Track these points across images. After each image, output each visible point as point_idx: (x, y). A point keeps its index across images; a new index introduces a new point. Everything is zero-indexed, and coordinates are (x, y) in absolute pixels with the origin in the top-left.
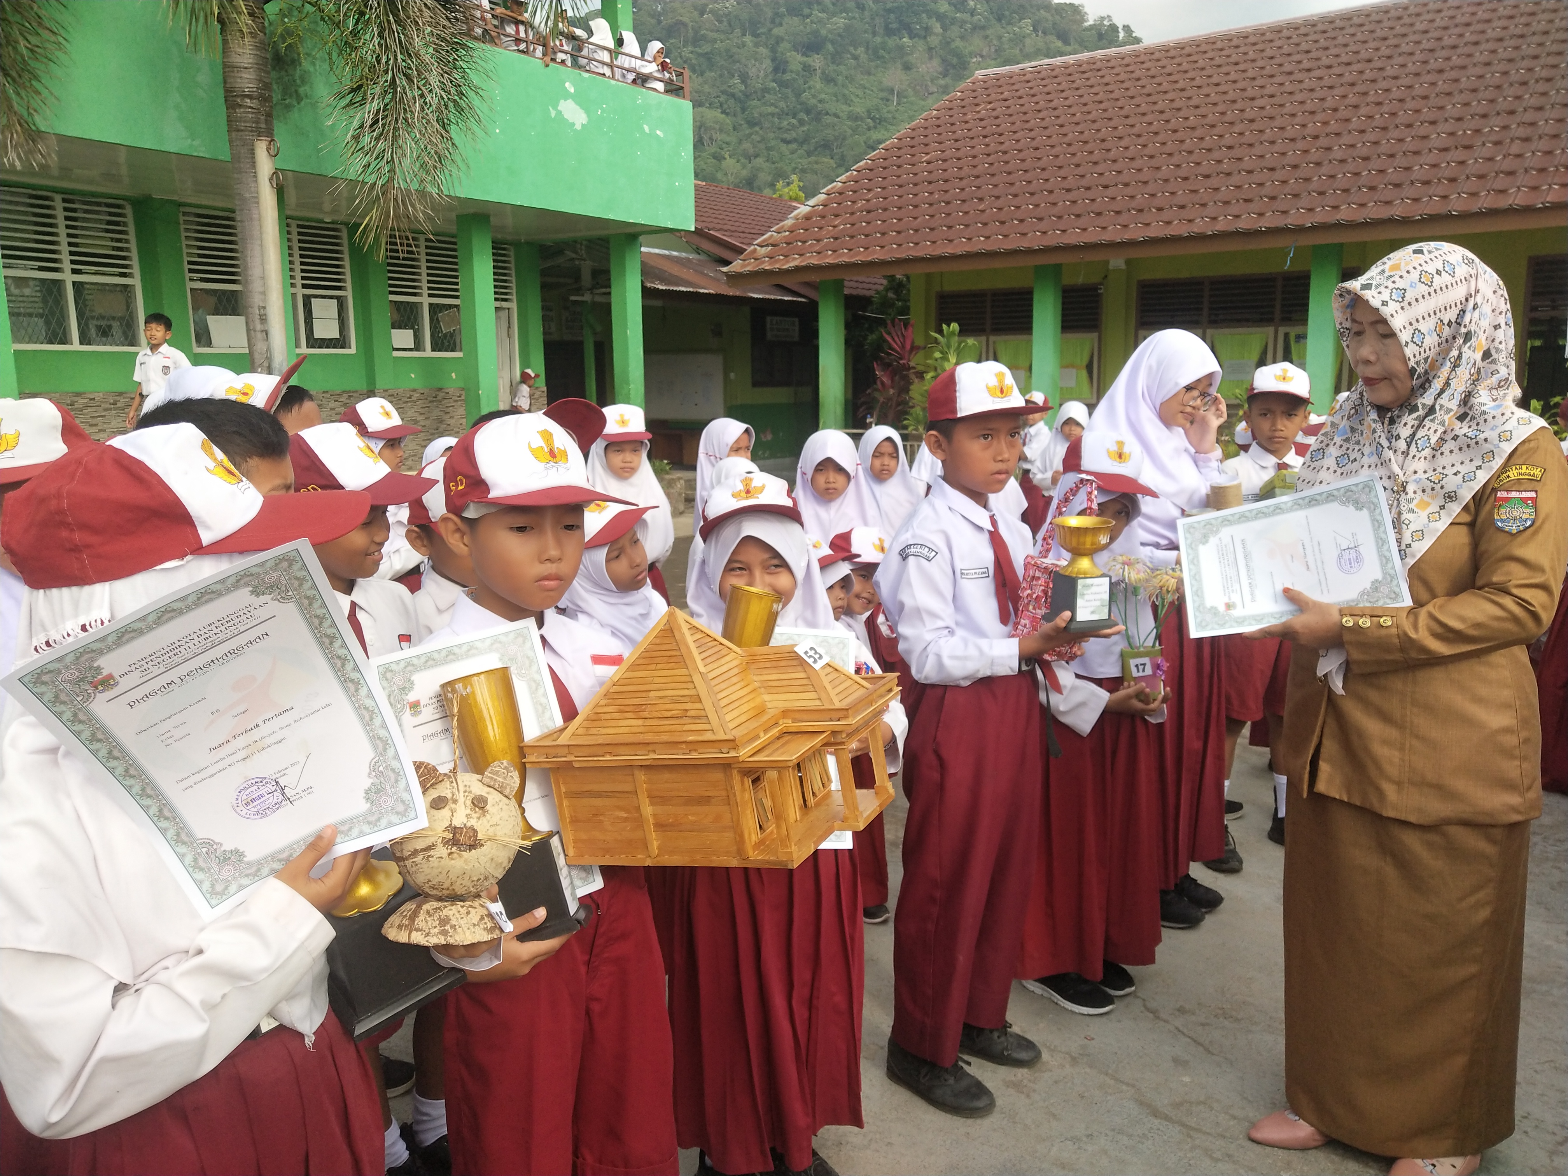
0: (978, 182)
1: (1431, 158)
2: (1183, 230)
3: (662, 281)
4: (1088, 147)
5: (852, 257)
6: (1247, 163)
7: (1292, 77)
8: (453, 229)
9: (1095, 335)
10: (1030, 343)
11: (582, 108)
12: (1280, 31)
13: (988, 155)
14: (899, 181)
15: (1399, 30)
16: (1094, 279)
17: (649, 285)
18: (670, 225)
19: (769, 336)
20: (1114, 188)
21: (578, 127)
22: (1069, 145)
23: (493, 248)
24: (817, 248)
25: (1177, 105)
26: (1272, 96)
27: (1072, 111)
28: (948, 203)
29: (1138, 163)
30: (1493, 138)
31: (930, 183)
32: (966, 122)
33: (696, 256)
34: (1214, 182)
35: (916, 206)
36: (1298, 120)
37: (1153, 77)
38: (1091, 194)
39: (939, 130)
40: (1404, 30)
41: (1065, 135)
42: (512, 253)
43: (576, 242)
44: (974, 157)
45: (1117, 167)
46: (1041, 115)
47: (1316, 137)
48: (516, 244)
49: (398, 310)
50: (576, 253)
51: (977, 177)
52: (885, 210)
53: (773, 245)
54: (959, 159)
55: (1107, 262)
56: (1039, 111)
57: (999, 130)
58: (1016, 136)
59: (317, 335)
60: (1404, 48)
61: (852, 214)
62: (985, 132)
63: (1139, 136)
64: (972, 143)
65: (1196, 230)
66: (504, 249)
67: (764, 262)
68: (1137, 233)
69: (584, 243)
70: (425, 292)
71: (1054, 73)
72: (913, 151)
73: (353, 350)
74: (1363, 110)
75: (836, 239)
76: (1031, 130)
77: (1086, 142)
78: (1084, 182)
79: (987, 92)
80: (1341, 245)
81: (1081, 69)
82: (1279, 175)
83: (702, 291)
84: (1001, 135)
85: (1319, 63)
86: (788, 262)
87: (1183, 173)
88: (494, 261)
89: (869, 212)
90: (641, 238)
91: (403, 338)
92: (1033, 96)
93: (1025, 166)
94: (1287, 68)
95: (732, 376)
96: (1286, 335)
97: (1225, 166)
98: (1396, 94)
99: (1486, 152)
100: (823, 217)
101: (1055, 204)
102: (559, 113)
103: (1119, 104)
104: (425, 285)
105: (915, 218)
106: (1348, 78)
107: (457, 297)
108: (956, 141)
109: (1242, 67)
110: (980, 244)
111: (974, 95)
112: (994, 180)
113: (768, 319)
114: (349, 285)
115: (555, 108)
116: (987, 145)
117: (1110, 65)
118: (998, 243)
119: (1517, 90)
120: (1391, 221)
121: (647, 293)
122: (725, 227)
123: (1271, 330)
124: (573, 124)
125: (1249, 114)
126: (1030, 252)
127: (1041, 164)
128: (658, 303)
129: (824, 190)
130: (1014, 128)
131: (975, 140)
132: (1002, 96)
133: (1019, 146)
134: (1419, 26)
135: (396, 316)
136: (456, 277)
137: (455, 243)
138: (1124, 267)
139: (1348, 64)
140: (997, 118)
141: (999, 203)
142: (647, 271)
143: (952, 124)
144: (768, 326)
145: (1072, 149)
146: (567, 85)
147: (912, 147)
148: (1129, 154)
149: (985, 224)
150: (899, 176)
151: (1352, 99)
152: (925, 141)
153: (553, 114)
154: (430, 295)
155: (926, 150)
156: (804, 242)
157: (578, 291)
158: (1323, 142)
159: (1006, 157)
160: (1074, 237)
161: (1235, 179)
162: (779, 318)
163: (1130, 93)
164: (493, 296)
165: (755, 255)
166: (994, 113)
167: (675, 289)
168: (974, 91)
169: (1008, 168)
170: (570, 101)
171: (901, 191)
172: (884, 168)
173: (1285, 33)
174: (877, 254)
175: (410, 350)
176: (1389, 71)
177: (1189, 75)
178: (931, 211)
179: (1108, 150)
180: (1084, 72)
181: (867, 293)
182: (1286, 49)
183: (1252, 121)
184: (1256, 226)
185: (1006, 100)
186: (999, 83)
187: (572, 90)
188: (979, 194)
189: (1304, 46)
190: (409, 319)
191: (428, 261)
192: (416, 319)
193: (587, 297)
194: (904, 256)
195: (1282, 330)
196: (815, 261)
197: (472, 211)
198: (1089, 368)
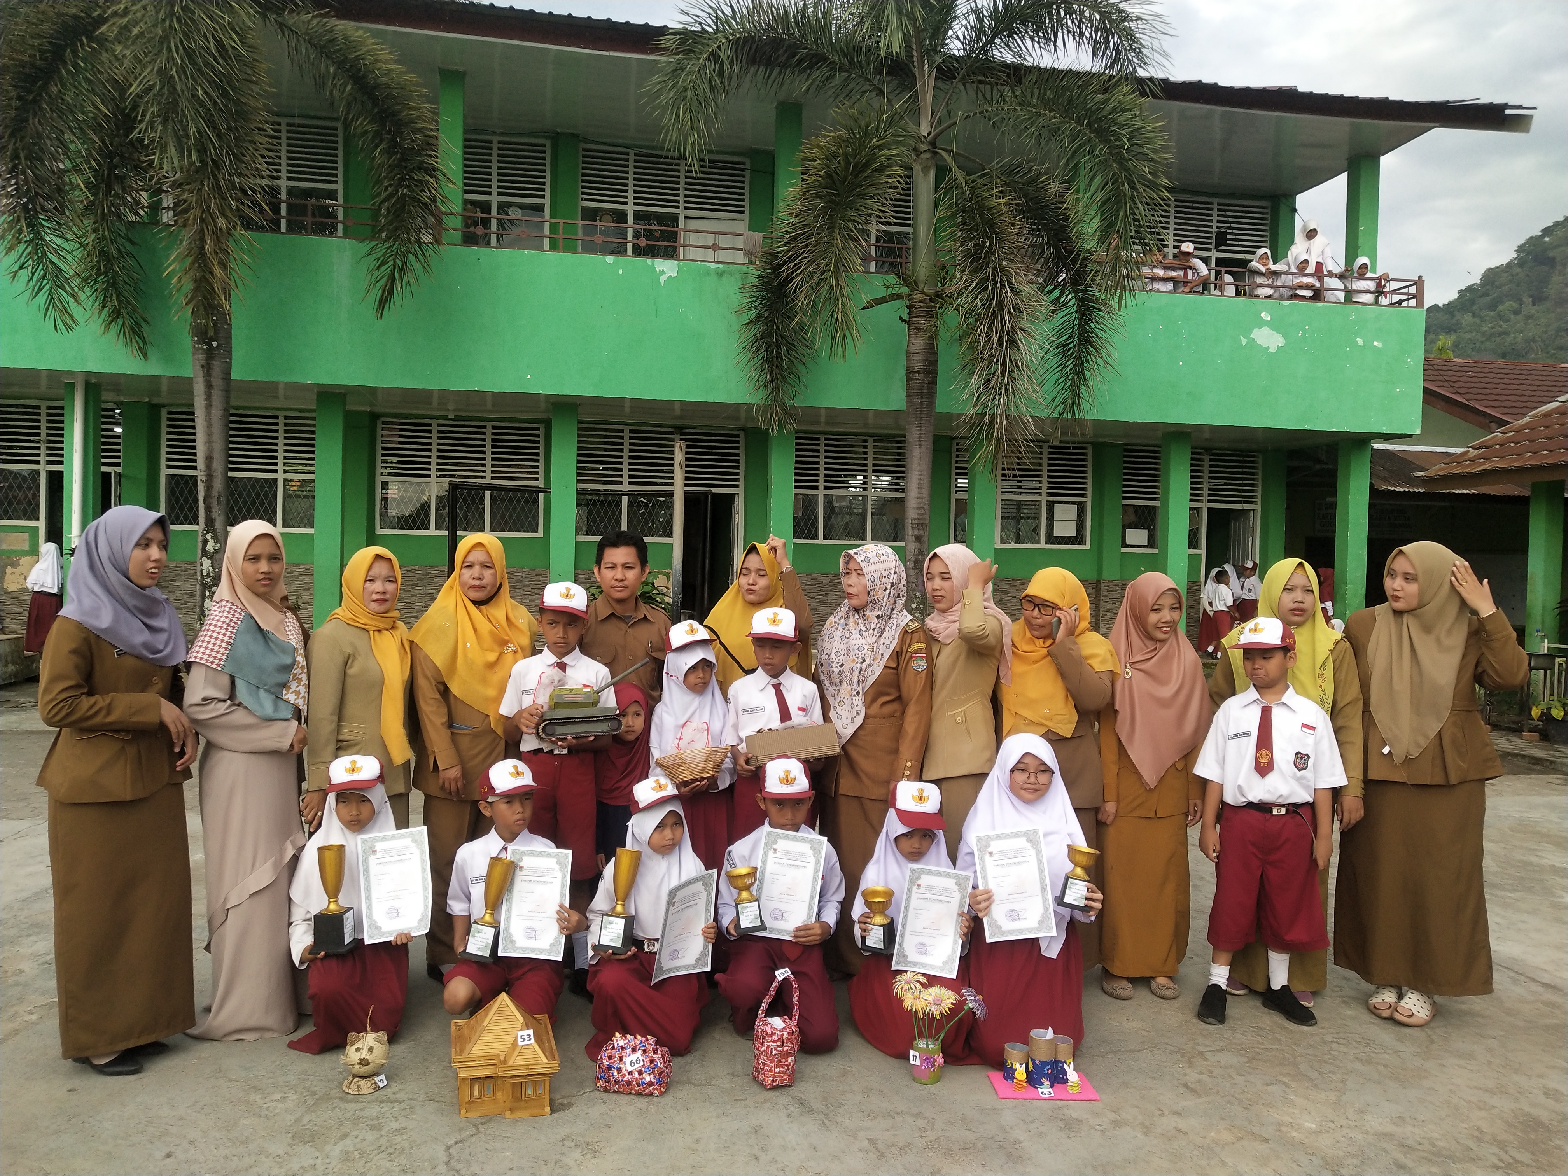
11: (1277, 332)
17: (1379, 487)
18: (1386, 431)
21: (1273, 350)
24: (1522, 450)
42: (1260, 460)
48: (1263, 451)
49: (1130, 513)
59: (1057, 533)
66: (1254, 456)
73: (1087, 546)
86: (1482, 465)
91: (1140, 536)
102: (1252, 341)
114: (1089, 493)
115: (1247, 337)
121: (1376, 494)
124: (1268, 348)
135: (1132, 518)
146: (1263, 315)
153: (1244, 341)
156: (1518, 443)
164: (1188, 498)
170: (1266, 330)
175: (1144, 547)
187: (1269, 319)
197: (1172, 430)
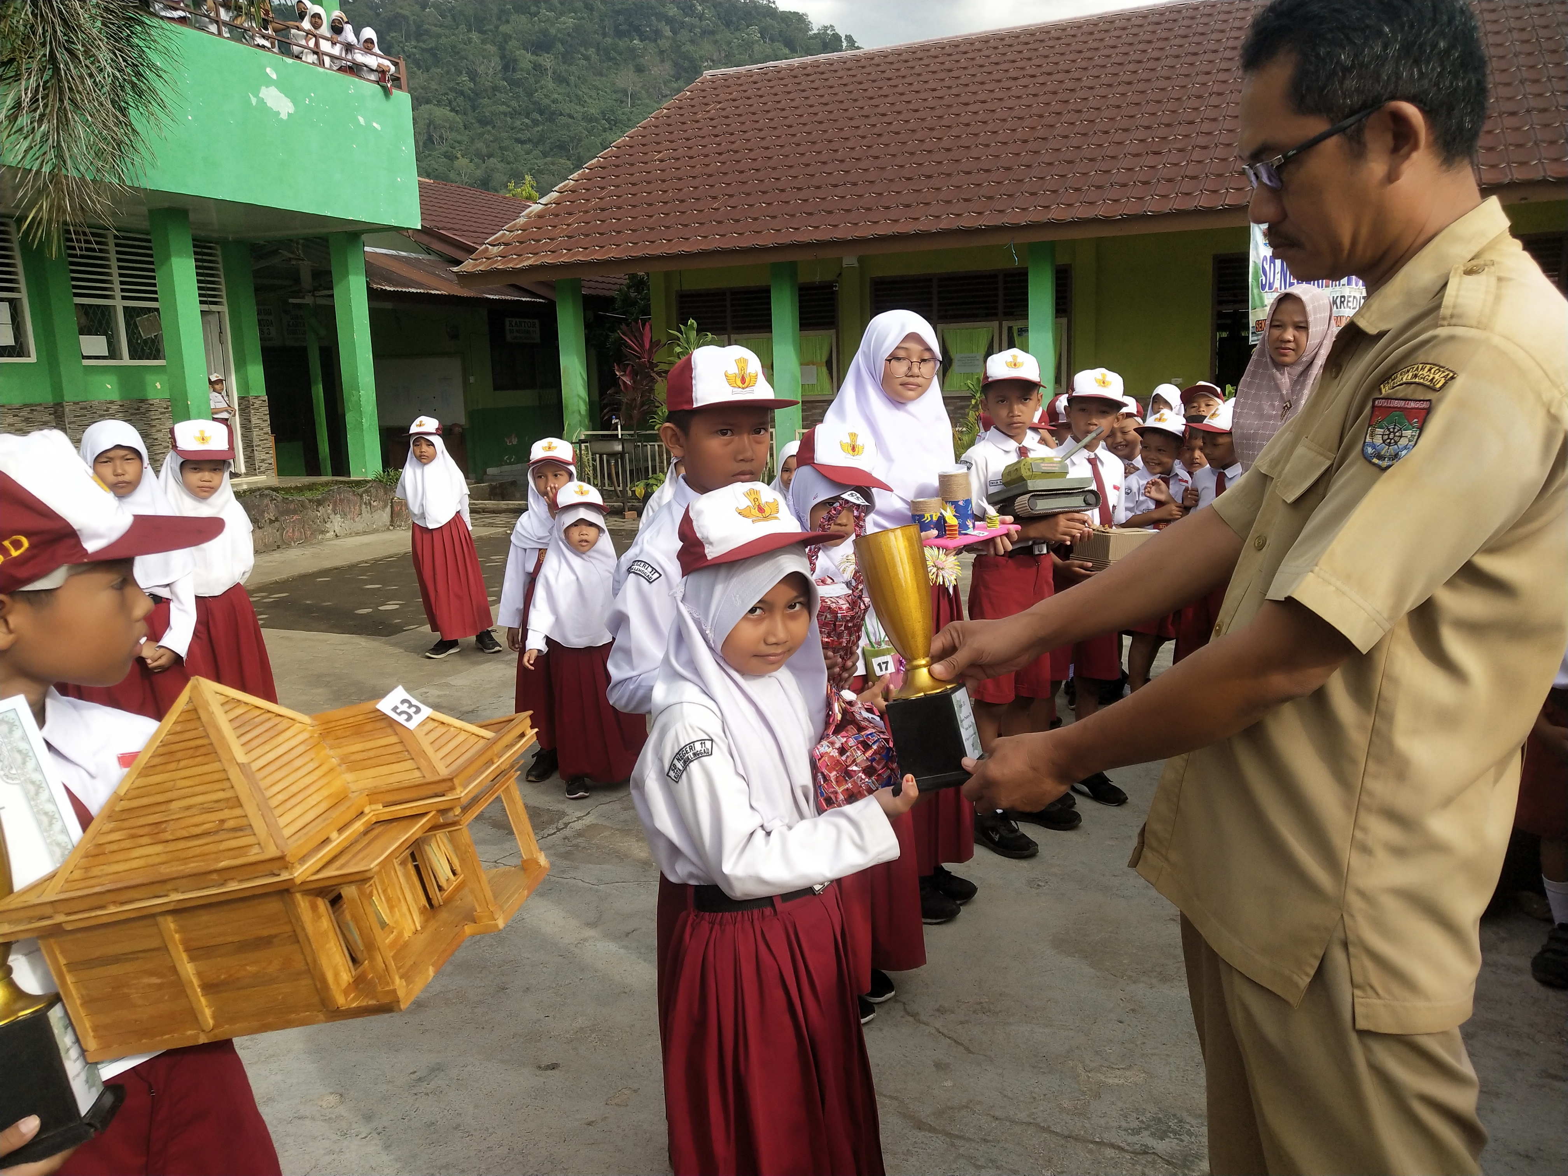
0: (711, 181)
1: (1127, 162)
2: (910, 228)
3: (390, 282)
4: (816, 148)
5: (587, 256)
6: (965, 165)
7: (1001, 85)
8: (145, 225)
9: (833, 332)
10: (770, 340)
11: (286, 96)
12: (987, 42)
13: (720, 154)
14: (633, 180)
15: (1092, 44)
16: (829, 277)
17: (375, 286)
18: (394, 223)
19: (509, 337)
20: (843, 187)
21: (284, 116)
22: (798, 145)
23: (195, 246)
24: (551, 247)
25: (897, 108)
26: (984, 102)
27: (798, 112)
28: (682, 201)
29: (864, 164)
30: (1179, 146)
31: (664, 181)
32: (697, 122)
33: (427, 257)
34: (935, 182)
35: (650, 205)
36: (1008, 125)
37: (874, 81)
38: (821, 193)
39: (670, 129)
40: (1095, 45)
41: (794, 135)
42: (219, 252)
43: (291, 241)
44: (706, 156)
45: (844, 166)
46: (769, 115)
47: (1025, 141)
48: (223, 242)
49: (86, 314)
50: (293, 252)
51: (710, 176)
52: (619, 208)
53: (505, 244)
54: (691, 158)
55: (840, 260)
56: (768, 111)
57: (730, 129)
58: (746, 136)
60: (1098, 61)
61: (586, 212)
62: (715, 132)
63: (863, 137)
64: (703, 142)
65: (921, 228)
66: (210, 248)
67: (497, 261)
68: (867, 231)
69: (301, 241)
70: (118, 294)
71: (780, 75)
72: (644, 149)
73: (33, 359)
74: (1066, 117)
75: (570, 237)
76: (761, 130)
77: (814, 143)
78: (815, 181)
79: (716, 92)
80: (1053, 243)
81: (806, 72)
82: (994, 176)
83: (433, 292)
84: (732, 134)
85: (1025, 73)
86: (522, 261)
87: (906, 173)
88: (196, 260)
89: (603, 210)
90: (364, 237)
91: (94, 344)
92: (761, 96)
93: (756, 165)
94: (996, 76)
95: (472, 380)
96: (1010, 329)
97: (945, 168)
98: (1093, 103)
99: (1174, 157)
100: (557, 215)
101: (787, 202)
102: (261, 101)
103: (843, 106)
104: (117, 287)
105: (651, 217)
106: (1050, 87)
107: (156, 300)
108: (688, 140)
109: (955, 74)
110: (715, 243)
111: (703, 94)
112: (727, 179)
113: (507, 321)
114: (23, 286)
115: (256, 95)
116: (719, 144)
117: (832, 68)
118: (733, 241)
119: (1195, 103)
120: (1095, 221)
121: (373, 294)
122: (457, 227)
123: (996, 324)
124: (278, 113)
125: (964, 119)
126: (765, 250)
127: (771, 163)
128: (388, 305)
129: (556, 188)
130: (744, 128)
131: (707, 139)
132: (731, 97)
133: (749, 145)
134: (1108, 41)
135: (83, 320)
136: (154, 278)
137: (149, 241)
138: (856, 265)
139: (1049, 74)
140: (727, 117)
141: (732, 202)
142: (372, 271)
143: (683, 123)
144: (507, 327)
145: (801, 149)
146: (268, 70)
147: (644, 145)
148: (855, 154)
149: (719, 222)
150: (632, 175)
151: (1055, 107)
152: (657, 139)
153: (254, 101)
154: (124, 298)
155: (658, 148)
156: (538, 241)
157: (297, 294)
158: (1031, 146)
159: (737, 156)
160: (807, 235)
161: (955, 180)
162: (518, 320)
163: (853, 96)
164: (198, 299)
165: (486, 255)
166: (724, 113)
167: (404, 290)
168: (704, 91)
169: (739, 167)
170: (272, 89)
171: (634, 190)
172: (617, 166)
173: (992, 43)
174: (613, 253)
175: (104, 358)
176: (1086, 82)
177: (907, 80)
178: (666, 209)
179: (836, 151)
180: (808, 75)
181: (608, 293)
182: (993, 58)
183: (967, 125)
184: (976, 224)
185: (734, 100)
186: (727, 83)
187: (274, 77)
188: (713, 192)
189: (1010, 56)
190: (100, 323)
191: (119, 260)
192: (108, 324)
193: (308, 300)
194: (640, 254)
195: (1006, 324)
196: (549, 260)
197: (166, 205)
198: (829, 364)
